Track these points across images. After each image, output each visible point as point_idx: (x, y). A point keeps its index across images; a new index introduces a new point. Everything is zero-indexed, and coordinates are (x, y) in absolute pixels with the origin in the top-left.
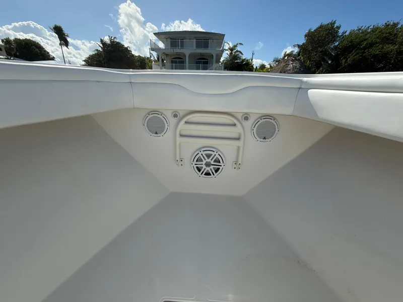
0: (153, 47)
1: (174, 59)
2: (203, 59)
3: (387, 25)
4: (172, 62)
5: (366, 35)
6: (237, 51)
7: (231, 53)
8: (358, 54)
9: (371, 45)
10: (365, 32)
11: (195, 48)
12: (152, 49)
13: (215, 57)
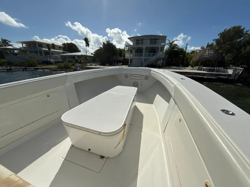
0: (127, 45)
1: (137, 50)
4: (136, 52)
6: (175, 44)
7: (171, 45)
11: (149, 44)
13: (160, 49)
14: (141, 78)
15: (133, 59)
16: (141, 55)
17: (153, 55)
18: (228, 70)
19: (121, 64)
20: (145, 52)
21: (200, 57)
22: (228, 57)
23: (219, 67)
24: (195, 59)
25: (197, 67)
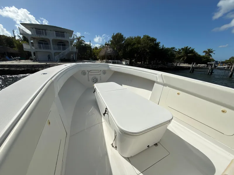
0: (22, 32)
1: (40, 41)
2: (62, 43)
3: (138, 37)
4: (39, 43)
5: (132, 40)
6: (82, 40)
7: (79, 41)
8: (130, 47)
9: (134, 44)
10: (132, 39)
11: (55, 36)
12: (21, 34)
13: (69, 42)
14: (100, 73)
15: (37, 51)
16: (48, 48)
17: (64, 49)
18: (123, 62)
19: (19, 58)
20: (53, 45)
21: (105, 53)
22: (120, 53)
23: (118, 60)
24: (102, 54)
25: (104, 60)
